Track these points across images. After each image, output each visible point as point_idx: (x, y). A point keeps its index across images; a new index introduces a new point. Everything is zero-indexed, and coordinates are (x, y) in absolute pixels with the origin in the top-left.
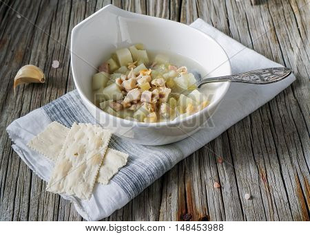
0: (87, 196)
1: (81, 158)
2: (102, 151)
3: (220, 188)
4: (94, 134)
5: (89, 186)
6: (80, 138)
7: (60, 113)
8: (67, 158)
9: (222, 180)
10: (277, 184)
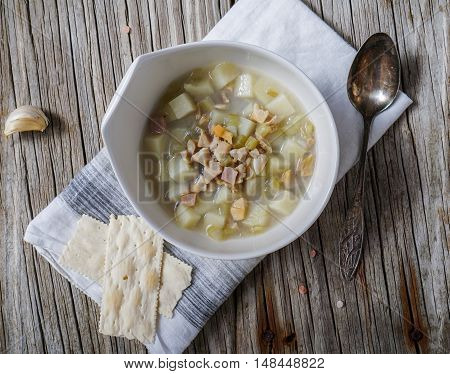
0: (151, 339)
1: (132, 282)
2: (157, 264)
3: (308, 293)
4: (141, 235)
5: (150, 325)
6: (124, 246)
7: (89, 202)
8: (114, 283)
9: (310, 280)
10: (377, 280)
